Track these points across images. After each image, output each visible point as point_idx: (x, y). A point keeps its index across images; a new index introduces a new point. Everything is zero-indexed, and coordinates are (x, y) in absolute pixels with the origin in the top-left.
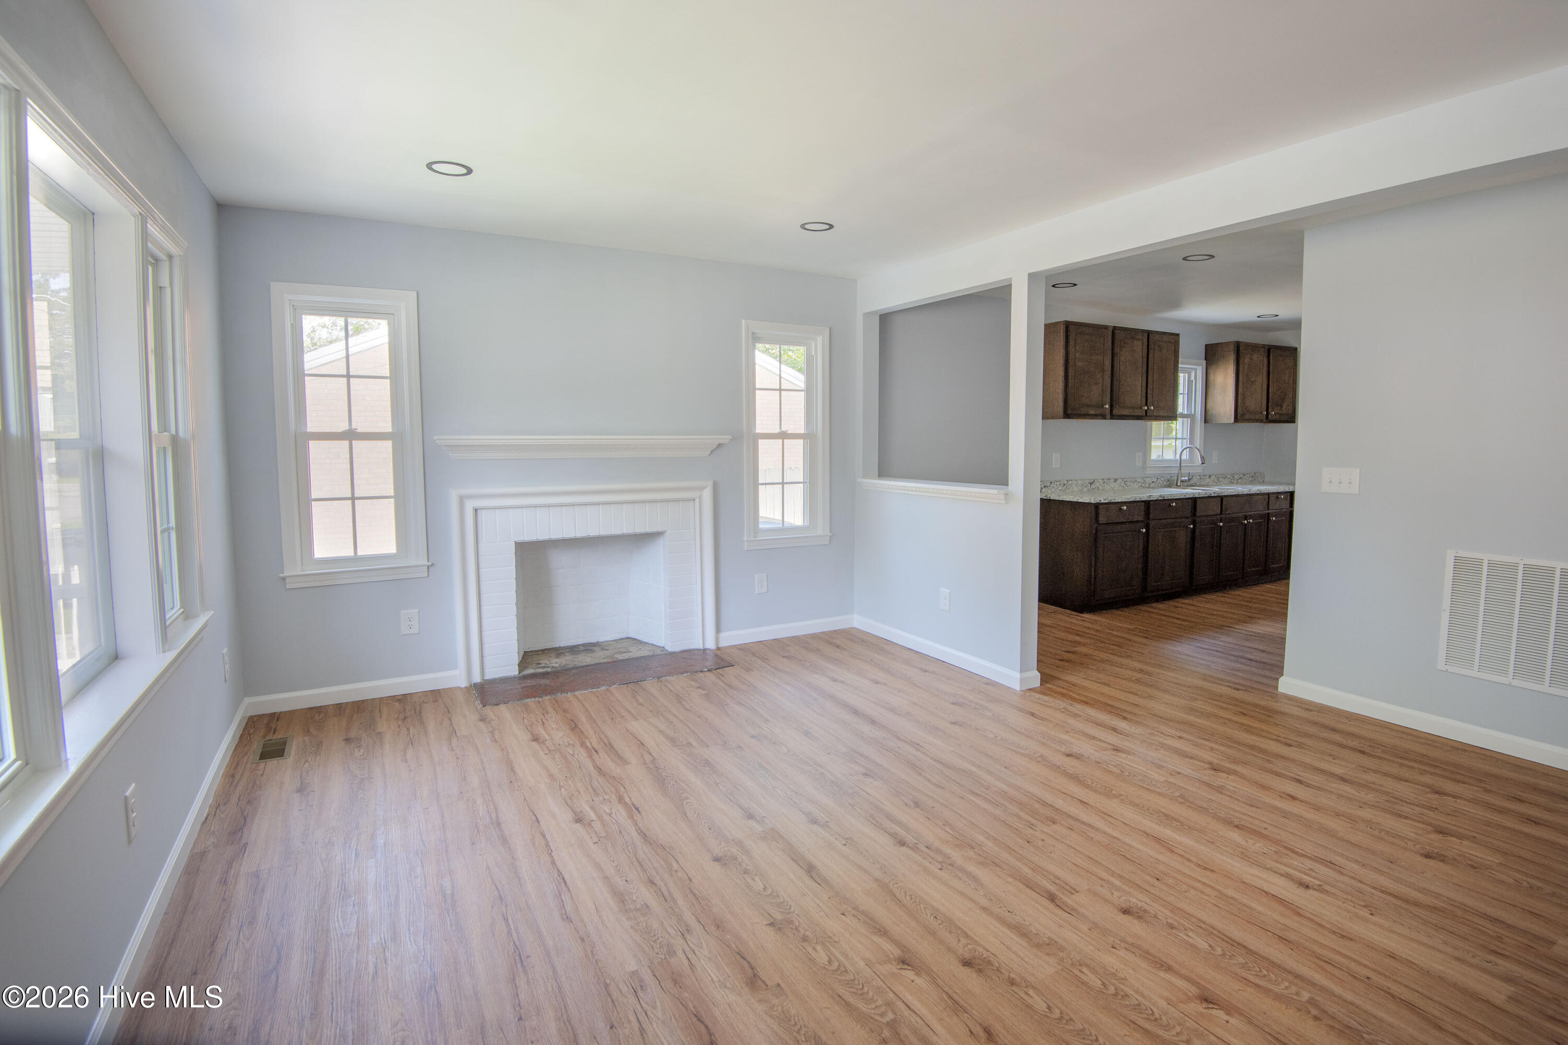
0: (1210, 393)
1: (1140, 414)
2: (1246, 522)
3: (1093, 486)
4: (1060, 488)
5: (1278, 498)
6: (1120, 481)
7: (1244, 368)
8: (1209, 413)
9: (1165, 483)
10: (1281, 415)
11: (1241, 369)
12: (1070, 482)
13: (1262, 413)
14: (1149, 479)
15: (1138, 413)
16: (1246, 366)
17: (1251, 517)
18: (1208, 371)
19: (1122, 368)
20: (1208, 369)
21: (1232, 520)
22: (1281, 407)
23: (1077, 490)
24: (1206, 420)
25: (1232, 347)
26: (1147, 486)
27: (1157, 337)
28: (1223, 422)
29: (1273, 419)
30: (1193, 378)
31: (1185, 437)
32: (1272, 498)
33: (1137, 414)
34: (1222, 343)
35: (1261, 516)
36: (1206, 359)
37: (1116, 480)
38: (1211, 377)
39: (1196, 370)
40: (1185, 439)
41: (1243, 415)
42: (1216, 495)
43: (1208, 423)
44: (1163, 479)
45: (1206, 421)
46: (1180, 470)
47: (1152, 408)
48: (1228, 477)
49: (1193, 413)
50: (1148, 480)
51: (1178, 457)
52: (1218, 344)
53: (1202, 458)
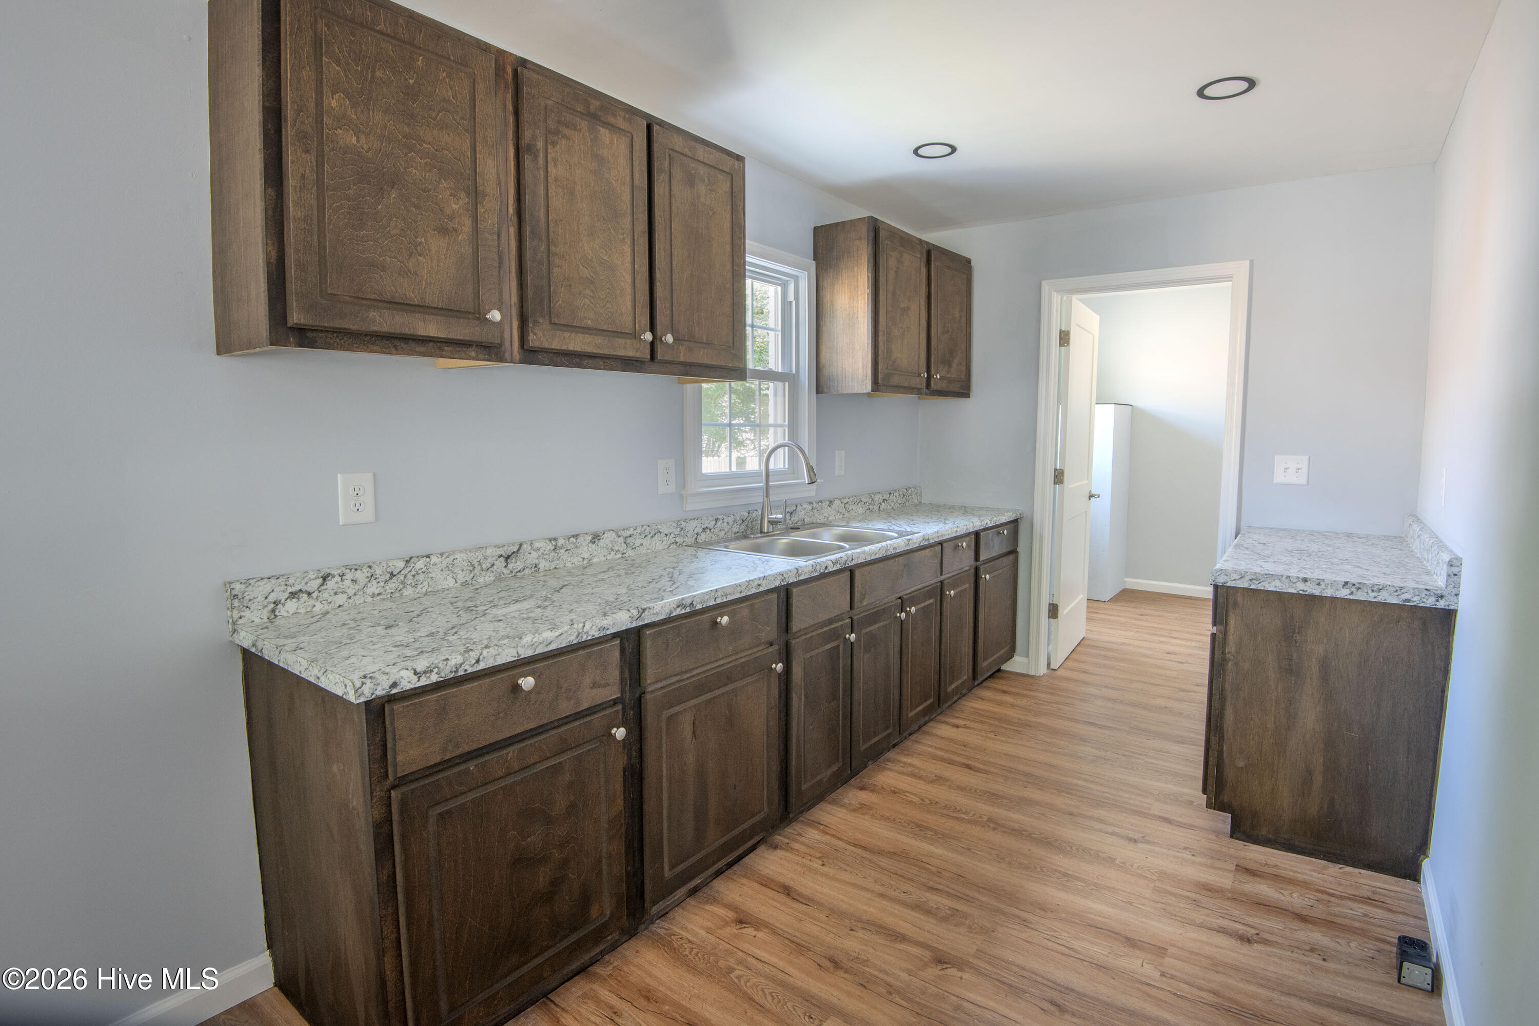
0: (824, 329)
1: (631, 353)
2: (903, 615)
3: (513, 565)
4: (373, 588)
5: (956, 547)
6: (609, 537)
7: (887, 278)
8: (825, 372)
9: (735, 529)
10: (950, 381)
11: (882, 279)
12: (420, 564)
13: (919, 375)
14: (694, 524)
15: (626, 349)
16: (892, 275)
17: (913, 601)
18: (821, 283)
19: (557, 202)
20: (821, 279)
21: (874, 617)
22: (950, 366)
23: (450, 583)
24: (821, 385)
25: (864, 231)
26: (690, 540)
27: (678, 143)
28: (850, 392)
29: (939, 388)
30: (791, 297)
31: (780, 422)
32: (948, 548)
33: (621, 353)
34: (844, 223)
35: (928, 593)
36: (815, 258)
37: (596, 538)
38: (827, 296)
39: (796, 279)
40: (781, 426)
41: (888, 376)
42: (838, 567)
43: (823, 392)
44: (731, 520)
45: (819, 390)
46: (767, 496)
47: (669, 338)
48: (864, 500)
49: (794, 372)
50: (691, 526)
51: (763, 468)
52: (837, 224)
53: (810, 469)
